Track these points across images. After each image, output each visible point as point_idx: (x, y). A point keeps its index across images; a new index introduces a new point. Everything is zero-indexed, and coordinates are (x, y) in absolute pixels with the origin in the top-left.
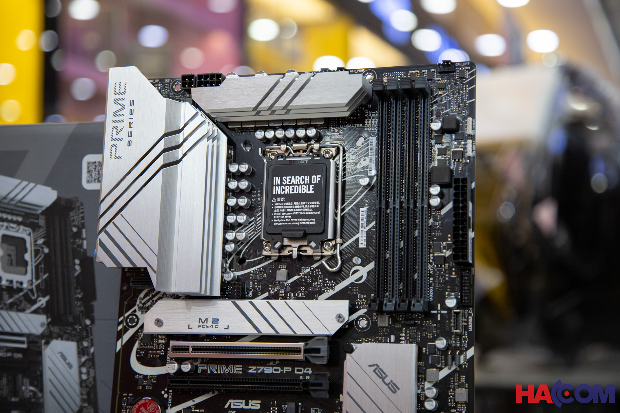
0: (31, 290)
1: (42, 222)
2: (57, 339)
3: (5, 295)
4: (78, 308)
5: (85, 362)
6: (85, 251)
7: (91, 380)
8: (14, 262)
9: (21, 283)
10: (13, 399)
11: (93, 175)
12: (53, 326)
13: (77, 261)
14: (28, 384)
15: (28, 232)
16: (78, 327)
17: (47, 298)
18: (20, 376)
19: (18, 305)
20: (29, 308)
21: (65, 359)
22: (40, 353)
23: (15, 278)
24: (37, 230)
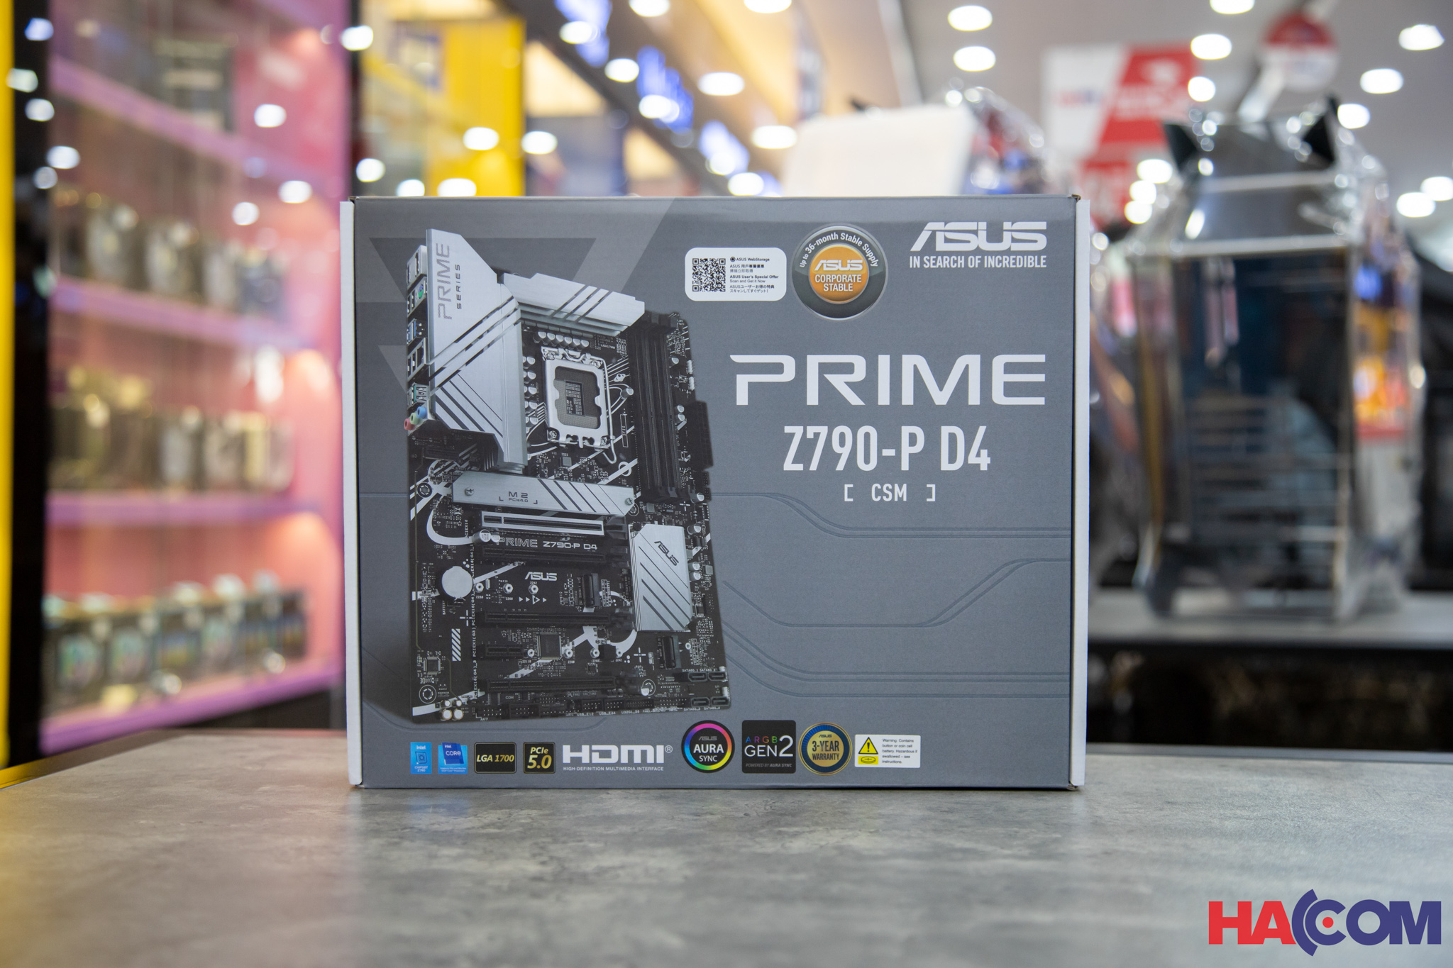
0: (608, 451)
1: (621, 348)
2: (652, 522)
3: (566, 459)
4: (684, 477)
5: (698, 554)
6: (693, 392)
7: (708, 580)
8: (578, 409)
9: (591, 441)
10: (585, 610)
11: (704, 279)
12: (645, 504)
13: (680, 409)
14: (608, 588)
15: (599, 365)
16: (686, 506)
17: (635, 462)
18: (595, 577)
19: (587, 473)
20: (606, 477)
21: (666, 552)
22: (626, 543)
23: (582, 432)
24: (614, 360)
